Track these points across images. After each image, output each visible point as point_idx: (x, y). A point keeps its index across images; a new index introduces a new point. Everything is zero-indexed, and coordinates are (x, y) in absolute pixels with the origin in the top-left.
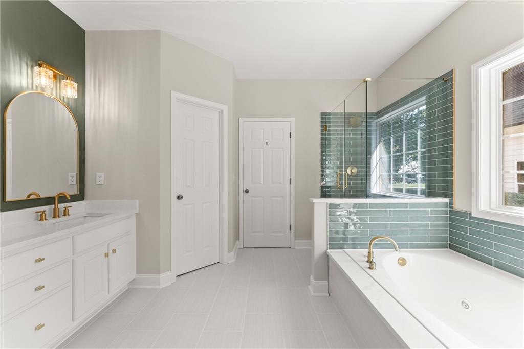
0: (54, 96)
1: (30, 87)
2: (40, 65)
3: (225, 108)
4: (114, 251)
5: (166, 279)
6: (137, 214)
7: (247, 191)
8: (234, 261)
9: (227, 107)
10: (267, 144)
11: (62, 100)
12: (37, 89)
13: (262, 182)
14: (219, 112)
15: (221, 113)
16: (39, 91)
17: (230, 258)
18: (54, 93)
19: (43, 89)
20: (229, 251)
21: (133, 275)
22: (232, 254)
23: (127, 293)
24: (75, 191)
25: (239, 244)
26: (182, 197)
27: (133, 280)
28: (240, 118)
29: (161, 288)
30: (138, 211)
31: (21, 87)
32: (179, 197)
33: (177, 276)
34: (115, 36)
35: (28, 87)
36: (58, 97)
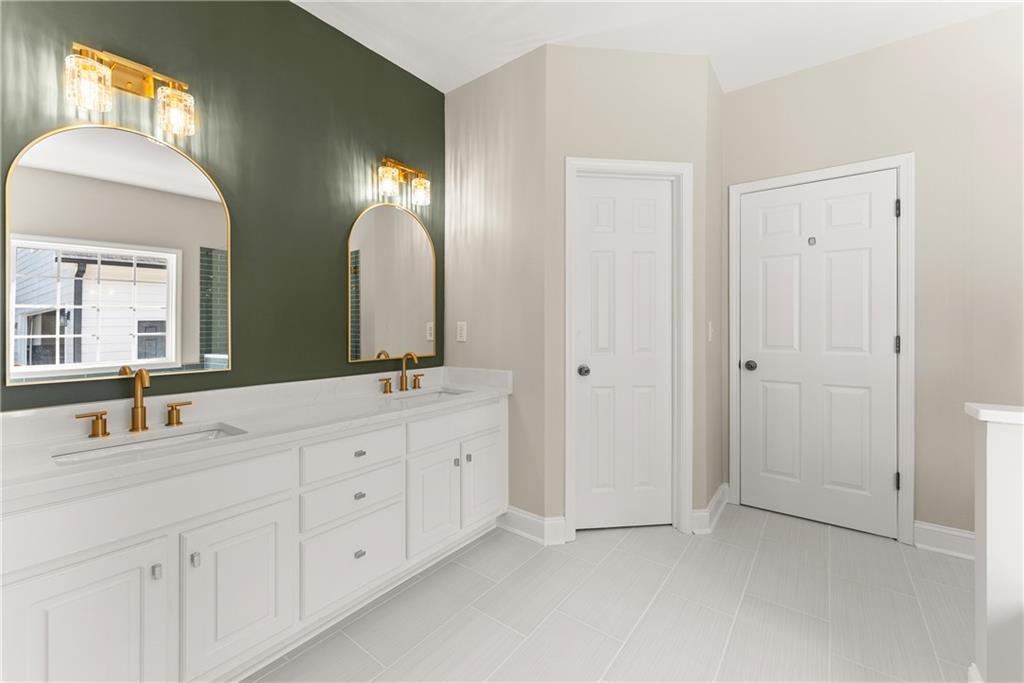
0: (404, 207)
1: (376, 198)
2: (384, 165)
3: (686, 170)
4: (469, 458)
5: (556, 531)
6: (510, 396)
7: (751, 366)
8: (709, 531)
9: (691, 165)
10: (812, 241)
11: (412, 212)
12: (383, 201)
13: (796, 345)
14: (672, 181)
15: (676, 183)
16: (386, 203)
17: (698, 522)
18: (404, 203)
19: (390, 199)
20: (696, 506)
21: (505, 507)
22: (705, 513)
23: (494, 536)
24: (429, 351)
25: (729, 493)
26: (587, 372)
27: (504, 515)
28: (731, 188)
29: (546, 544)
30: (510, 392)
31: (366, 201)
32: (583, 371)
33: (577, 530)
34: (480, 86)
35: (373, 200)
36: (409, 207)
